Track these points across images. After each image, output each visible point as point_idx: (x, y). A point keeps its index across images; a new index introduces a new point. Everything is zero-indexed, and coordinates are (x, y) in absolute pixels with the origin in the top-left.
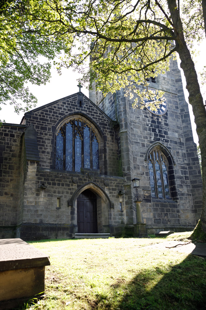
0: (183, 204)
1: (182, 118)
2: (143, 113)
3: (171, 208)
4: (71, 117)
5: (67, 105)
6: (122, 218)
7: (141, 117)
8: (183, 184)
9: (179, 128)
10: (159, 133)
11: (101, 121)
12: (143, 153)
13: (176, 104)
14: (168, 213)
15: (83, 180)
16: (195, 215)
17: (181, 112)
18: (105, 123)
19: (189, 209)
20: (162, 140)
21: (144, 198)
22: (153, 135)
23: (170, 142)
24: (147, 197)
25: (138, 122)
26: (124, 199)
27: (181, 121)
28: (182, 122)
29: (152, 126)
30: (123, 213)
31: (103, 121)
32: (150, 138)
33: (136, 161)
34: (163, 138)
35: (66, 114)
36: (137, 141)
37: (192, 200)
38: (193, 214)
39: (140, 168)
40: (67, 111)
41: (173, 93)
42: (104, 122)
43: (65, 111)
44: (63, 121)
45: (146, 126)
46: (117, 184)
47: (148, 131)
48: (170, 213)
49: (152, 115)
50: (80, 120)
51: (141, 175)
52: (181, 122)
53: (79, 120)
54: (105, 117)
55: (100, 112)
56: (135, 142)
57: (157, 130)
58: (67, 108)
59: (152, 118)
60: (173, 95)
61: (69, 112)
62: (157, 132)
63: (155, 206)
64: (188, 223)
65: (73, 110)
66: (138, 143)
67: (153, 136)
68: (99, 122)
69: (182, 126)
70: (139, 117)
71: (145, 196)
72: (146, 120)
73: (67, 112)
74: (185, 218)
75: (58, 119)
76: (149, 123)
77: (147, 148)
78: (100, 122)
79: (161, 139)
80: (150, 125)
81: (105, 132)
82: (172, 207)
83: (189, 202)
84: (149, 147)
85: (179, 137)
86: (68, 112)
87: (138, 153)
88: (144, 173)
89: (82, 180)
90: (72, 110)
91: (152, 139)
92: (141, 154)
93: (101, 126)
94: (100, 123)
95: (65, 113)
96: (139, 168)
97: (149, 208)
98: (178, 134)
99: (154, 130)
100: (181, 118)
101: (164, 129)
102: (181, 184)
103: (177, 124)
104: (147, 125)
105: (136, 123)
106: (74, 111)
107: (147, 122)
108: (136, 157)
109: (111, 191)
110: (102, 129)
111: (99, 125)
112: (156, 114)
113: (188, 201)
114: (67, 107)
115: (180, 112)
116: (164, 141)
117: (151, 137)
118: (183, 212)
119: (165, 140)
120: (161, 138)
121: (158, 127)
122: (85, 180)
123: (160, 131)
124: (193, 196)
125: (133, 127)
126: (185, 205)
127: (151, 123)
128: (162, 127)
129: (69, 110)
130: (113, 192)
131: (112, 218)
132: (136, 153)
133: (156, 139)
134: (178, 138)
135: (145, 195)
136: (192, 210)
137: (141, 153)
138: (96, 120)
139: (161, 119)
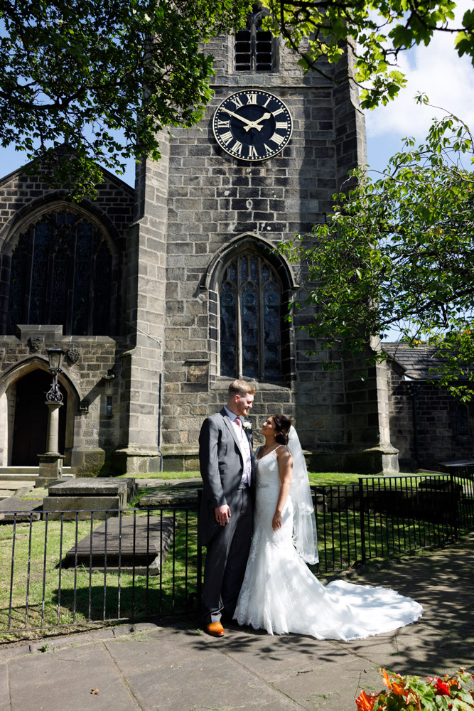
0: (310, 390)
1: (338, 154)
2: (211, 165)
3: (268, 401)
4: (43, 207)
5: (29, 182)
6: (109, 431)
7: (202, 177)
8: (315, 339)
9: (325, 185)
10: (253, 209)
11: (112, 203)
12: (198, 270)
13: (324, 118)
14: (257, 416)
15: (17, 352)
16: (345, 419)
17: (337, 136)
18: (124, 207)
19: (326, 403)
20: (260, 227)
21: (189, 380)
22: (236, 217)
23: (287, 229)
24: (198, 377)
25: (193, 190)
26: (117, 389)
27: (336, 161)
28: (338, 167)
29: (233, 193)
30: (112, 421)
31: (118, 202)
32: (223, 227)
33: (175, 290)
34: (265, 222)
35: (27, 204)
36: (183, 240)
37: (341, 379)
38: (339, 417)
39: (185, 309)
40: (29, 197)
41: (317, 88)
42: (122, 205)
43: (24, 198)
44: (24, 222)
45: (216, 198)
46: (102, 354)
47: (220, 210)
48: (263, 415)
49: (238, 165)
50: (68, 210)
51: (187, 325)
52: (336, 165)
53: (64, 212)
54: (125, 192)
55: (112, 183)
56: (177, 244)
57: (249, 205)
58: (28, 190)
59: (238, 171)
60: (320, 91)
61: (34, 199)
62: (247, 209)
63: (218, 401)
64: (318, 440)
65: (44, 191)
66: (187, 245)
67: (235, 221)
68: (107, 207)
69: (336, 178)
70: (197, 178)
71: (192, 377)
72: (217, 182)
73: (28, 200)
74: (310, 427)
75: (8, 219)
76: (226, 187)
77: (212, 255)
78: (112, 206)
79: (260, 224)
80: (227, 193)
81: (121, 229)
82: (272, 401)
83: (331, 384)
84: (218, 251)
85: (320, 210)
86: (31, 199)
87: (181, 271)
88: (193, 320)
89: (15, 353)
90: (41, 193)
91: (231, 229)
92: (189, 274)
93: (112, 217)
94: (110, 211)
95: (23, 202)
96: (181, 309)
97: (200, 405)
98: (319, 202)
99: (239, 205)
100: (335, 155)
101: (273, 194)
102: (309, 338)
103: (318, 175)
104: (220, 194)
105: (186, 195)
106: (46, 192)
107: (221, 186)
108: (174, 281)
109: (85, 372)
110: (114, 222)
111: (108, 215)
112: (250, 158)
113: (327, 381)
114: (28, 187)
115: (334, 139)
116: (269, 228)
117: (227, 225)
118: (305, 413)
119: (270, 225)
120: (258, 222)
121: (254, 193)
122: (21, 352)
123: (257, 204)
124: (346, 367)
125: (177, 207)
126: (314, 393)
127: (231, 186)
128: (265, 192)
129: (33, 194)
130: (91, 373)
131: (82, 433)
132: (177, 272)
133: (241, 228)
134: (318, 215)
135: (191, 375)
136: (339, 405)
137: (193, 270)
138: (100, 205)
139: (268, 170)
